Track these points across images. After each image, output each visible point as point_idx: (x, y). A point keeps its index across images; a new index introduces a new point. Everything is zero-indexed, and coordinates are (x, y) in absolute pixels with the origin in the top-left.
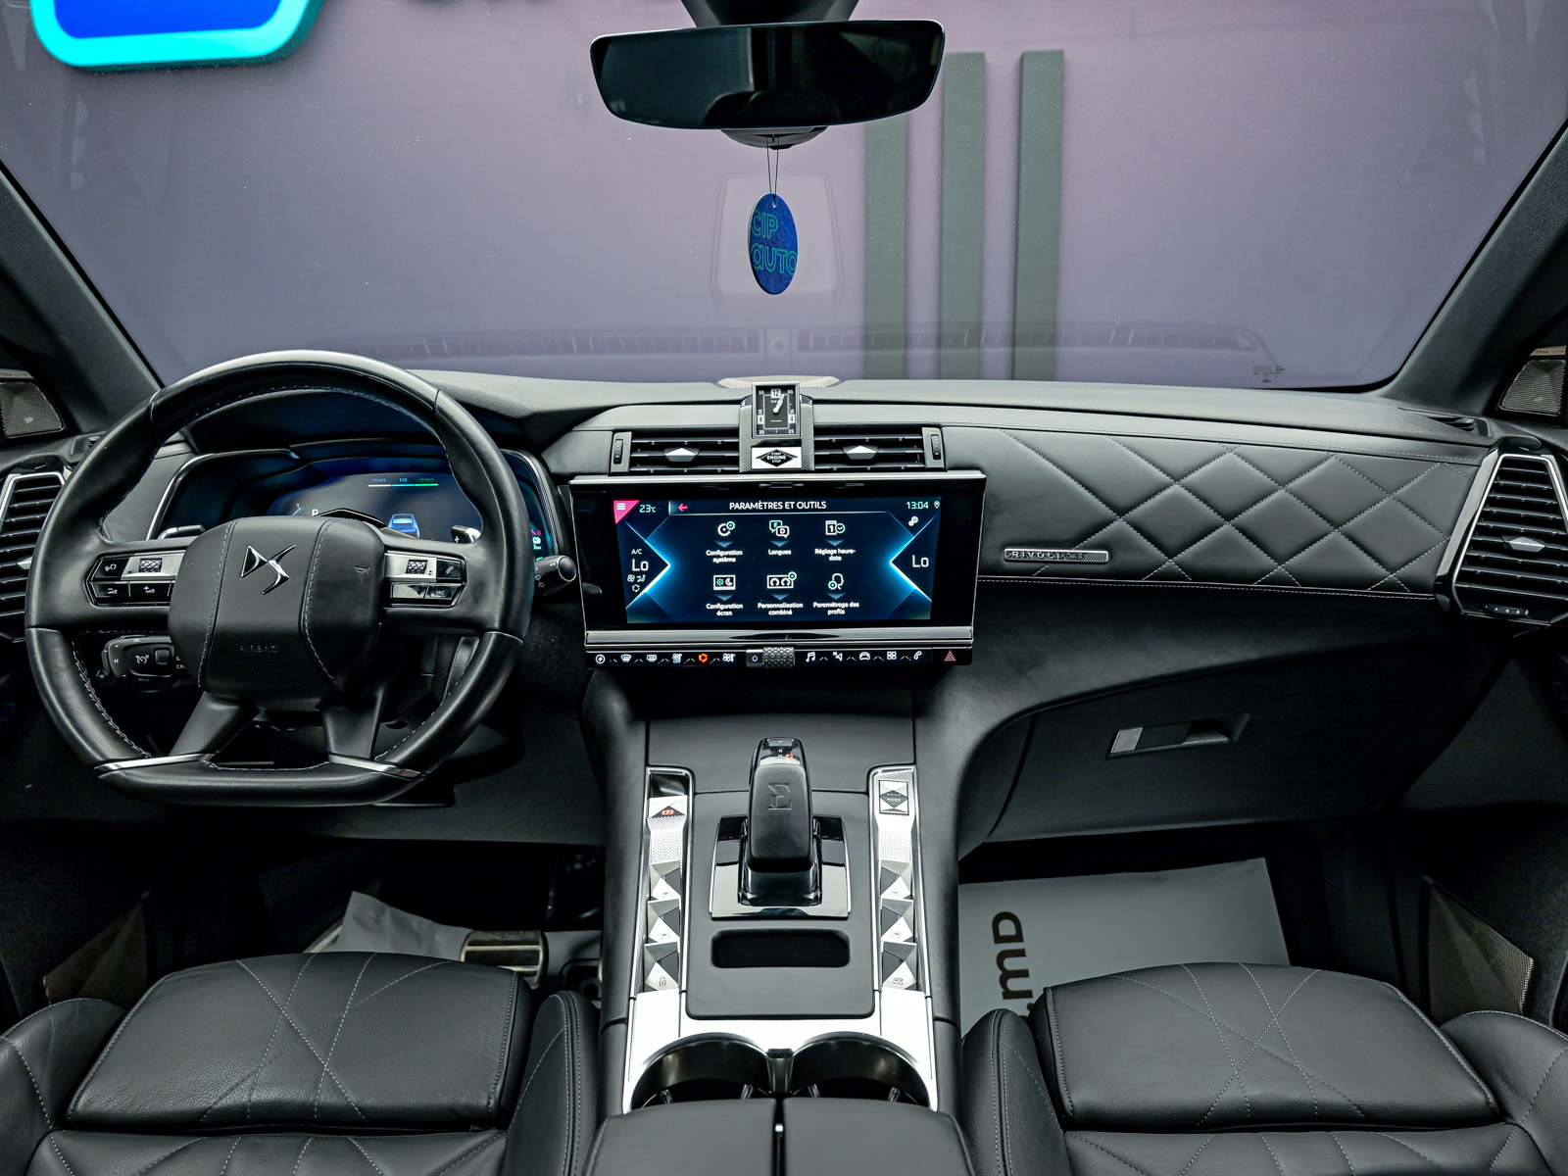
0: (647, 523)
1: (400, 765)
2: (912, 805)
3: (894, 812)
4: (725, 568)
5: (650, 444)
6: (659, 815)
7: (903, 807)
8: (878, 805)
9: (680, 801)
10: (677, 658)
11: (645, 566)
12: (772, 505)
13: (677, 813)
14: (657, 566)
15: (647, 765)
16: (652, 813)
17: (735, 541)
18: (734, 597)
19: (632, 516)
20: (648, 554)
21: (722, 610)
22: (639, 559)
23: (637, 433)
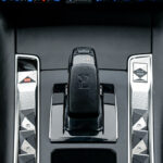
2: (149, 77)
3: (140, 81)
6: (23, 82)
7: (144, 78)
8: (132, 77)
9: (33, 74)
13: (32, 81)
15: (16, 53)
16: (20, 80)
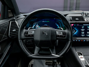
0: (75, 26)
1: (61, 56)
4: (83, 31)
5: (74, 18)
10: (79, 41)
11: (75, 31)
12: (88, 25)
14: (76, 31)
17: (84, 28)
18: (84, 34)
19: (73, 26)
20: (75, 30)
21: (83, 35)
22: (74, 30)
23: (72, 17)
